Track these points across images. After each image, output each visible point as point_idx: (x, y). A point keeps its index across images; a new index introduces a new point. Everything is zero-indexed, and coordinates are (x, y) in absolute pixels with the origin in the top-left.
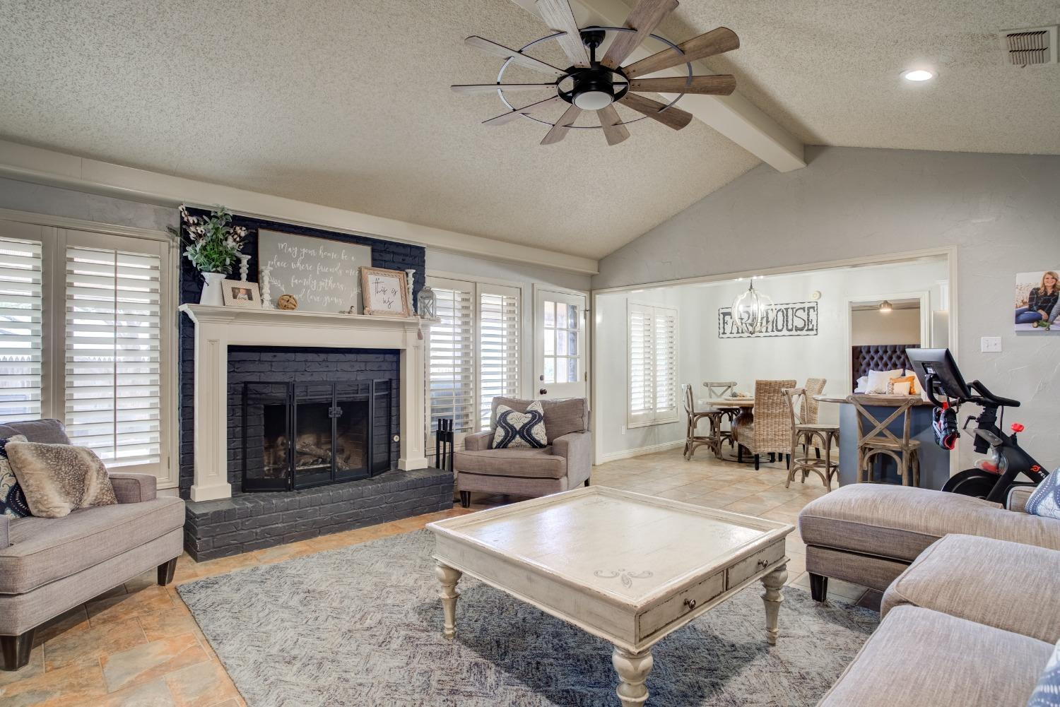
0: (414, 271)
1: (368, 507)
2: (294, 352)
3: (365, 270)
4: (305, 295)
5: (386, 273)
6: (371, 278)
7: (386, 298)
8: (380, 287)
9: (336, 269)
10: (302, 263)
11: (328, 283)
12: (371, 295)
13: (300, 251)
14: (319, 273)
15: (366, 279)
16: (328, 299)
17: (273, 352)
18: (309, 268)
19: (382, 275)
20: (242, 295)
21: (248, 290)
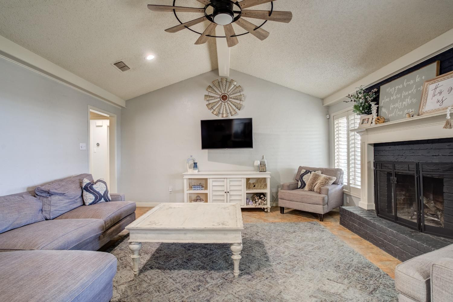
1: (388, 241)
2: (398, 145)
3: (426, 83)
4: (396, 113)
5: (445, 77)
6: (432, 87)
7: (440, 98)
8: (438, 90)
9: (413, 90)
10: (396, 95)
11: (407, 101)
12: (427, 101)
13: (395, 89)
14: (403, 97)
15: (426, 89)
16: (406, 111)
17: (390, 146)
18: (399, 96)
19: (442, 80)
20: (366, 122)
21: (369, 119)
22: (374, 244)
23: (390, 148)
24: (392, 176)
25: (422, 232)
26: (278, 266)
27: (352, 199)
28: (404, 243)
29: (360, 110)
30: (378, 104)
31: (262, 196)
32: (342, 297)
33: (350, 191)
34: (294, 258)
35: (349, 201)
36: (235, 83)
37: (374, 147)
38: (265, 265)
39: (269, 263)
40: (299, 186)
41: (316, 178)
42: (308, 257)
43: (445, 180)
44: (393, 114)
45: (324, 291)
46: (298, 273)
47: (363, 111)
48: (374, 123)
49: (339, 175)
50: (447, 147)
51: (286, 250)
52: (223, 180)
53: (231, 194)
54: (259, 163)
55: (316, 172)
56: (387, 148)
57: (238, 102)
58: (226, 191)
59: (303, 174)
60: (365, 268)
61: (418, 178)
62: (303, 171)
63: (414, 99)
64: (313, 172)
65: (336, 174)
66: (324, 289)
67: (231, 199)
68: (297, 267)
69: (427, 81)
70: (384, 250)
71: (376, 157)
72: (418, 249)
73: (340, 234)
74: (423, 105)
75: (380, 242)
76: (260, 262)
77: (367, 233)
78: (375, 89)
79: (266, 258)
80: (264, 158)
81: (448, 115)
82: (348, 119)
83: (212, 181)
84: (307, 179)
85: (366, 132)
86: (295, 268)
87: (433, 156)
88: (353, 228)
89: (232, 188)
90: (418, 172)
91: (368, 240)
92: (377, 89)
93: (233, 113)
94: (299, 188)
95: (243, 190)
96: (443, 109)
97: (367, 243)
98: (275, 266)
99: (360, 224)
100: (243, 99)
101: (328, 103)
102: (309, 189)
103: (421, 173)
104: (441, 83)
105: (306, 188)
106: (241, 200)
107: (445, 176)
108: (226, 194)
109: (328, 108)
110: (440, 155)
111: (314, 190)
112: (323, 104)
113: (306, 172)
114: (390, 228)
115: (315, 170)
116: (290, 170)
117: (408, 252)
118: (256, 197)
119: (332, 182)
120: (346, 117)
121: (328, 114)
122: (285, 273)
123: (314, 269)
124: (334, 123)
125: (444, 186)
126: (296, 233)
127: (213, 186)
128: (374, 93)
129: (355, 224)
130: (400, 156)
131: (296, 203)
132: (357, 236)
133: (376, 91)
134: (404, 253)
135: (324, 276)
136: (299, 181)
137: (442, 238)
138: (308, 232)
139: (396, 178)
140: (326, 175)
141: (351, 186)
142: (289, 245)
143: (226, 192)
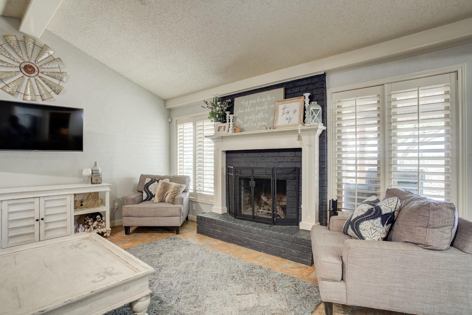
0: (309, 94)
1: (254, 239)
2: (250, 153)
3: (277, 103)
4: (250, 124)
5: (291, 101)
6: (281, 107)
7: (288, 116)
8: (286, 110)
9: (265, 107)
10: (250, 108)
11: (261, 115)
12: (279, 117)
13: (249, 103)
14: (257, 111)
15: (277, 108)
16: (260, 124)
17: (242, 153)
18: (253, 110)
19: (288, 103)
20: (222, 129)
21: (225, 127)
22: (238, 245)
23: (242, 155)
24: (251, 181)
25: (275, 225)
26: (180, 303)
27: (199, 205)
28: (269, 237)
29: (216, 117)
30: (232, 113)
31: (98, 217)
32: (263, 307)
33: (197, 197)
34: (188, 286)
35: (195, 208)
36: (51, 52)
37: (226, 153)
38: (163, 309)
39: (166, 305)
40: (144, 199)
41: (165, 187)
42: (200, 279)
43: (288, 181)
44: (248, 124)
45: (246, 309)
46: (207, 301)
47: (219, 119)
48: (230, 131)
49: (188, 182)
50: (289, 155)
51: (171, 279)
52: (32, 200)
53: (47, 221)
54: (91, 173)
55: (164, 181)
56: (240, 155)
57: (56, 81)
58: (37, 218)
59: (149, 183)
60: (252, 270)
61: (274, 181)
62: (148, 180)
63: (266, 114)
64: (160, 181)
65: (185, 181)
66: (244, 307)
67: (47, 228)
68: (200, 295)
69: (278, 101)
70: (249, 248)
71: (228, 163)
72: (281, 240)
73: (205, 243)
74: (276, 121)
75: (245, 242)
76: (154, 309)
77: (231, 236)
78: (229, 100)
79: (158, 300)
80: (98, 165)
81: (299, 130)
82: (195, 125)
83: (8, 204)
84: (155, 188)
85: (221, 139)
86: (199, 298)
87: (279, 162)
88: (214, 234)
89: (49, 212)
90: (273, 176)
91: (232, 242)
92: (231, 100)
93: (45, 97)
94: (145, 200)
95: (69, 213)
96: (292, 126)
97: (232, 246)
98: (176, 305)
99: (222, 229)
100: (64, 80)
101: (170, 105)
102: (159, 200)
103: (276, 176)
104: (288, 105)
105: (156, 199)
106: (65, 228)
107: (287, 178)
108: (38, 222)
109: (170, 110)
110: (285, 161)
111: (165, 201)
112: (165, 106)
113: (151, 181)
114: (255, 227)
115: (162, 178)
116: (129, 180)
117: (273, 244)
118: (89, 218)
119: (183, 190)
120: (192, 123)
121: (169, 118)
122: (195, 309)
123: (217, 289)
124: (177, 127)
125: (286, 185)
126: (164, 255)
127: (9, 213)
128: (228, 103)
129: (216, 230)
130: (251, 163)
131: (147, 218)
132: (220, 242)
133: (230, 101)
134: (269, 246)
135: (231, 293)
136: (144, 191)
137: (288, 226)
138: (175, 250)
139: (255, 182)
140: (176, 184)
141: (197, 192)
142: (168, 272)
143: (37, 220)
